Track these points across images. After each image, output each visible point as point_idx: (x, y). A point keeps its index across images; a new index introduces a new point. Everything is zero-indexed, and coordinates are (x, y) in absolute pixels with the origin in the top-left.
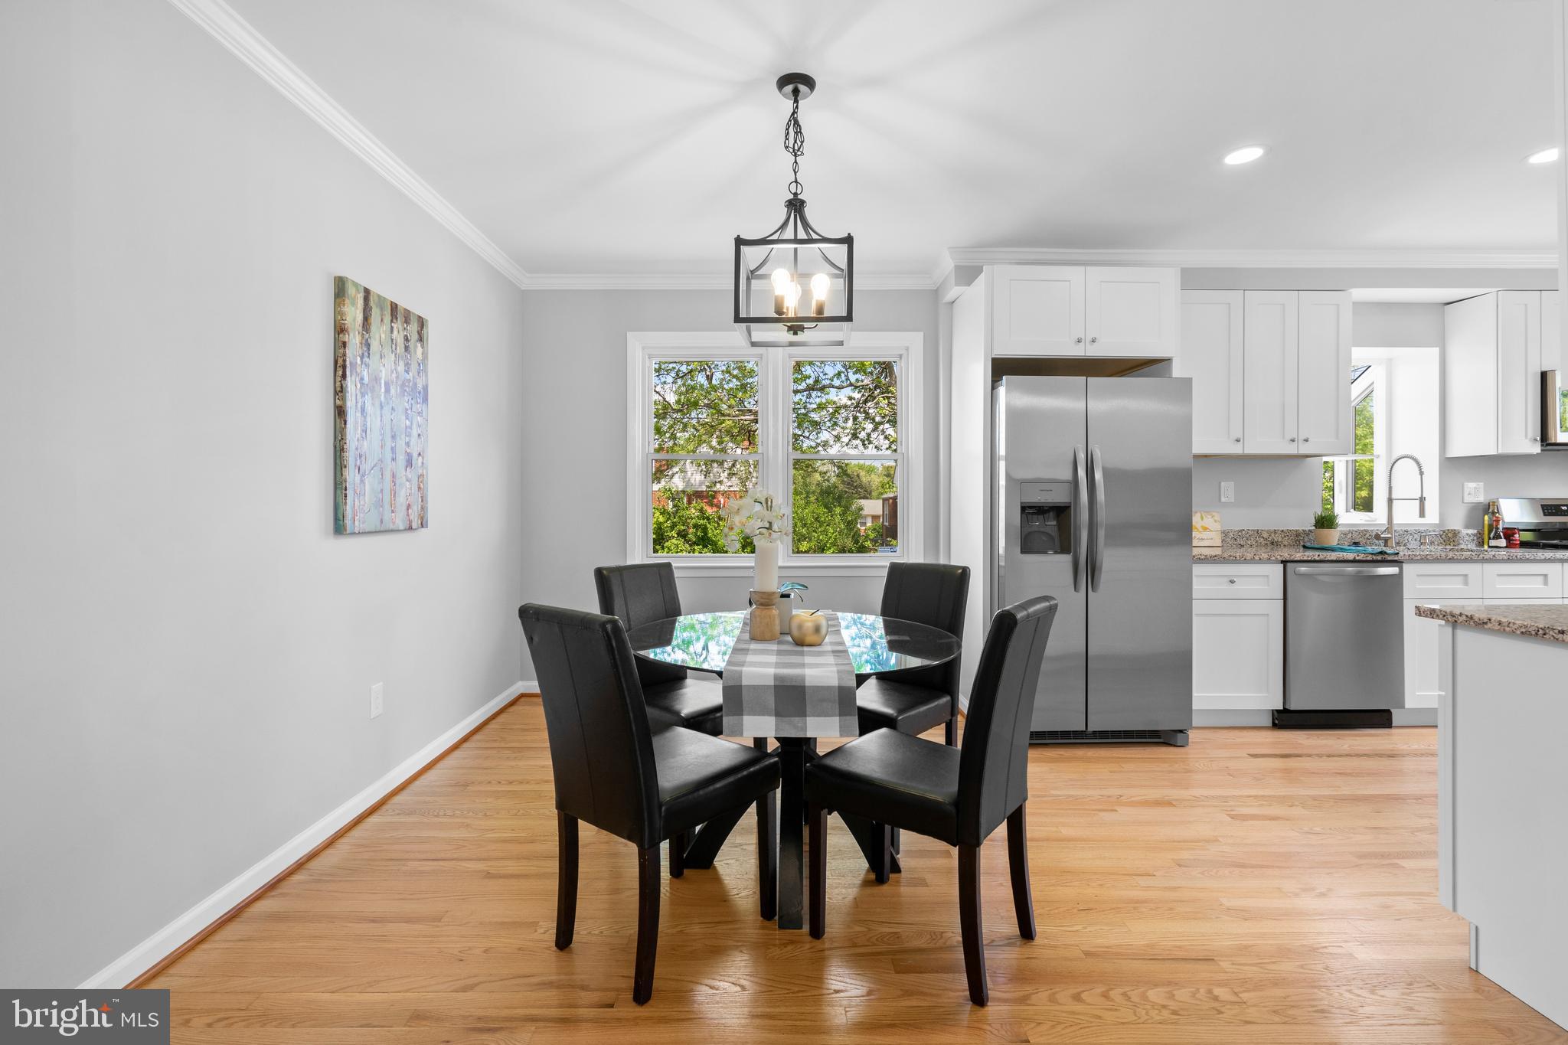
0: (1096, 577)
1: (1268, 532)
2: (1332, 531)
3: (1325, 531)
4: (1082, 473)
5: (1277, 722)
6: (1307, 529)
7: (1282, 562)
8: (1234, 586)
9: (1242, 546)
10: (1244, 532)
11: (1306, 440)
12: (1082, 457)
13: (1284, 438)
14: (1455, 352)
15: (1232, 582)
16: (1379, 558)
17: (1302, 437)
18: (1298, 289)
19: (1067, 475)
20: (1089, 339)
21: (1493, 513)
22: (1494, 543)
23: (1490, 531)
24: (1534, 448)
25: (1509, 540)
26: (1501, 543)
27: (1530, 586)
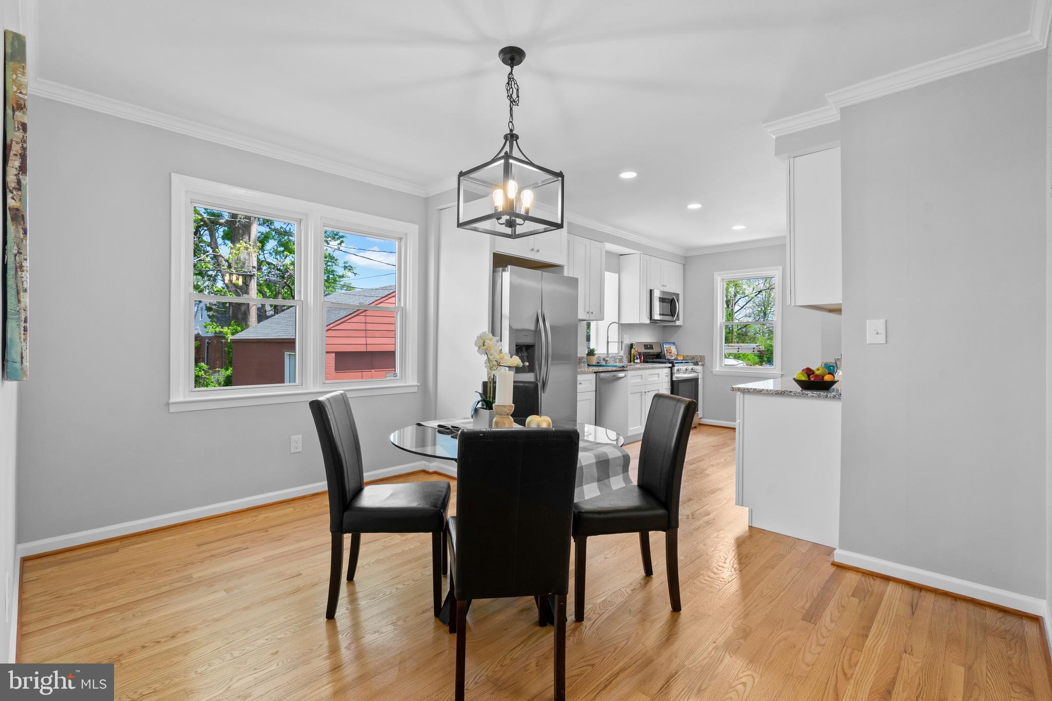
0: (545, 387)
2: (593, 357)
3: (591, 357)
4: (542, 326)
7: (595, 372)
11: (592, 313)
12: (541, 317)
13: (585, 311)
14: (623, 276)
15: (581, 384)
16: (622, 369)
17: (591, 311)
18: (590, 238)
19: (532, 327)
20: (536, 249)
21: (635, 348)
22: (636, 361)
23: (634, 356)
24: (648, 322)
25: (640, 360)
26: (638, 361)
27: (655, 378)
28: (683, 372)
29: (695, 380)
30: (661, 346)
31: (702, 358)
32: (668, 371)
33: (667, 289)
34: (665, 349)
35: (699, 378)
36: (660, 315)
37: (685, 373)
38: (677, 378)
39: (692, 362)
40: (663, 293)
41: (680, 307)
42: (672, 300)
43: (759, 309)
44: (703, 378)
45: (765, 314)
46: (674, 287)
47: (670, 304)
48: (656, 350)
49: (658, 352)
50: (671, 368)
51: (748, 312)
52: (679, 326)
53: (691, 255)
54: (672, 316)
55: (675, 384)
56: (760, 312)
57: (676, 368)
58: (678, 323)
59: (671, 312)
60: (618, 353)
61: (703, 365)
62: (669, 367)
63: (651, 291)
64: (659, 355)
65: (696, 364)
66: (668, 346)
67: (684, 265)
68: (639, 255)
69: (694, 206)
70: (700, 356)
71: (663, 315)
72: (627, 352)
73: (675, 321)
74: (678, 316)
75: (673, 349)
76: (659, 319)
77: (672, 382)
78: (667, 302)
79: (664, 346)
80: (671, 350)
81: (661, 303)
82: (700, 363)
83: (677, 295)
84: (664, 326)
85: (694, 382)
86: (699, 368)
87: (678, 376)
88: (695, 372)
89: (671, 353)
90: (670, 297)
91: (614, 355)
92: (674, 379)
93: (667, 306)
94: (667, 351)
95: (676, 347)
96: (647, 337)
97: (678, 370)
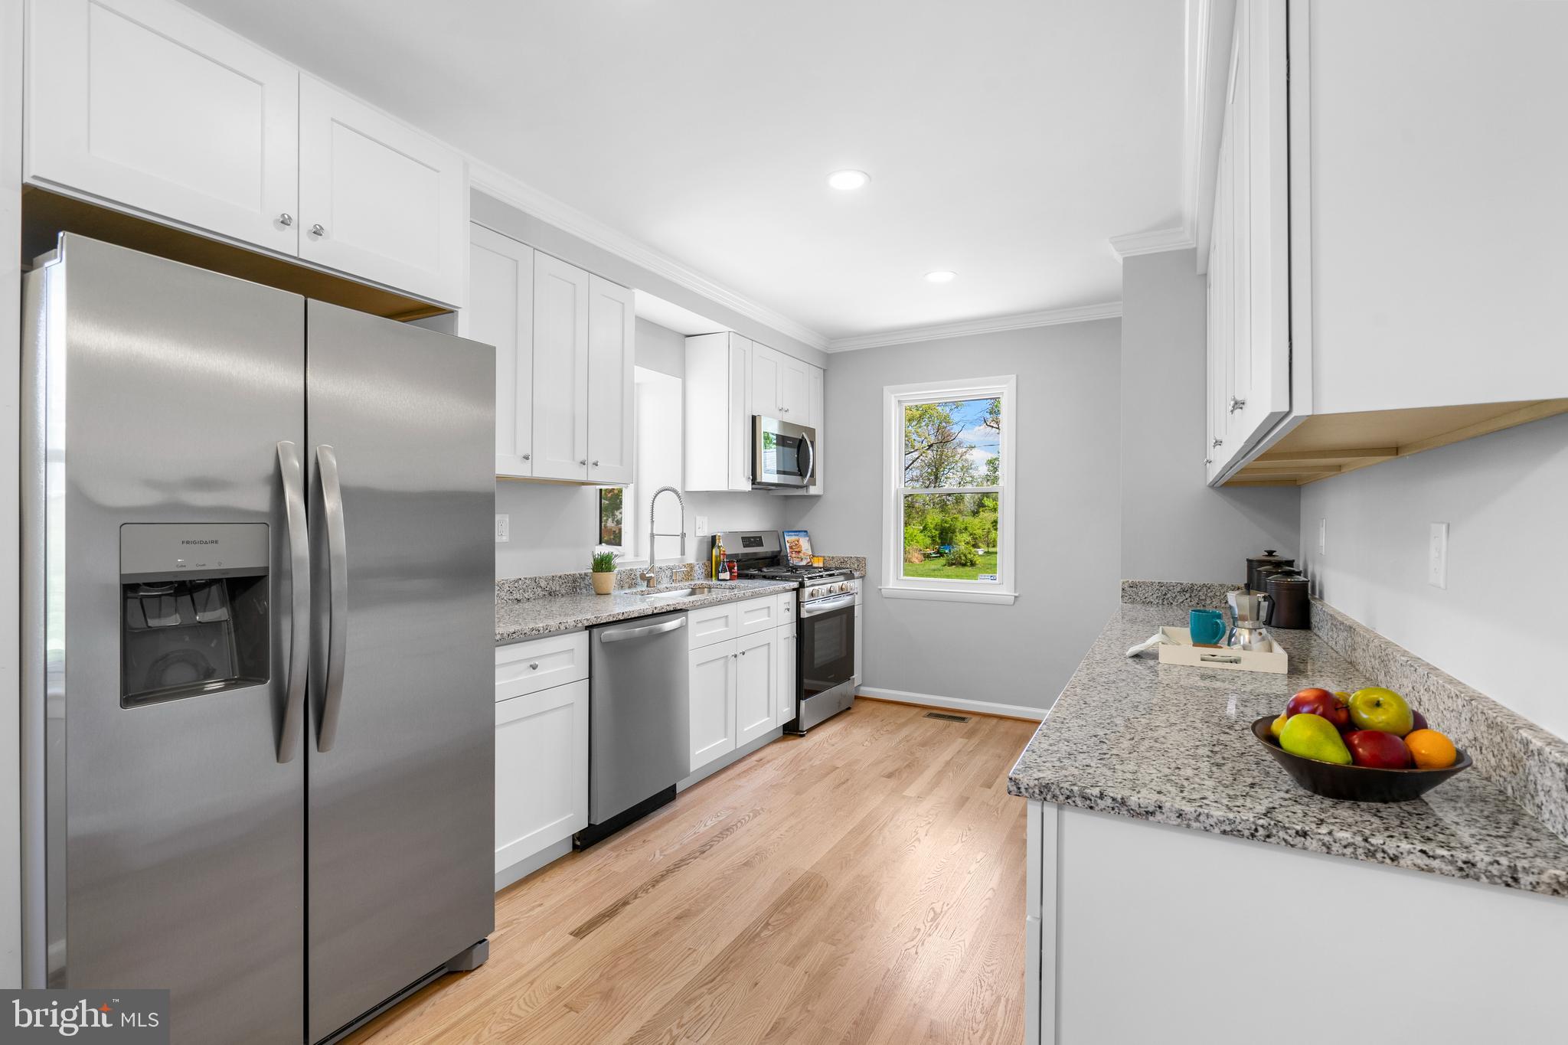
0: (326, 717)
1: (546, 579)
2: (610, 574)
3: (603, 576)
4: (293, 497)
5: (578, 843)
6: (583, 572)
7: (587, 628)
8: (538, 673)
9: (518, 601)
10: (520, 583)
11: (596, 464)
12: (293, 465)
13: (574, 460)
15: (534, 667)
17: (592, 460)
18: (589, 269)
19: (260, 501)
20: (307, 224)
21: (719, 547)
22: (722, 576)
23: (718, 564)
24: (747, 487)
25: (731, 573)
26: (726, 575)
27: (761, 619)
28: (821, 599)
29: (848, 612)
30: (780, 538)
31: (861, 562)
32: (790, 597)
33: (790, 418)
34: (788, 545)
35: (856, 603)
36: (779, 472)
37: (825, 598)
38: (808, 611)
39: (841, 574)
40: (785, 425)
41: (818, 456)
42: (801, 441)
43: (929, 470)
44: (863, 604)
45: (936, 478)
46: (805, 414)
47: (796, 450)
48: (768, 547)
49: (773, 552)
50: (797, 590)
51: (915, 474)
52: (817, 497)
53: (838, 350)
54: (801, 475)
55: (806, 626)
56: (930, 474)
57: (807, 591)
58: (813, 490)
59: (798, 466)
60: (682, 560)
61: (862, 577)
62: (794, 590)
63: (754, 418)
64: (776, 556)
65: (850, 576)
66: (794, 538)
67: (824, 370)
68: (725, 336)
69: (847, 181)
70: (857, 559)
71: (784, 473)
72: (705, 555)
73: (806, 487)
74: (812, 475)
75: (804, 544)
76: (776, 482)
77: (800, 622)
78: (790, 446)
79: (787, 538)
80: (800, 546)
81: (781, 448)
82: (856, 574)
83: (811, 432)
84: (787, 497)
85: (844, 616)
86: (854, 585)
87: (814, 607)
88: (848, 593)
89: (799, 552)
90: (798, 436)
91: (671, 564)
92: (804, 615)
93: (792, 452)
94: (791, 548)
95: (810, 540)
96: (749, 521)
97: (812, 595)
